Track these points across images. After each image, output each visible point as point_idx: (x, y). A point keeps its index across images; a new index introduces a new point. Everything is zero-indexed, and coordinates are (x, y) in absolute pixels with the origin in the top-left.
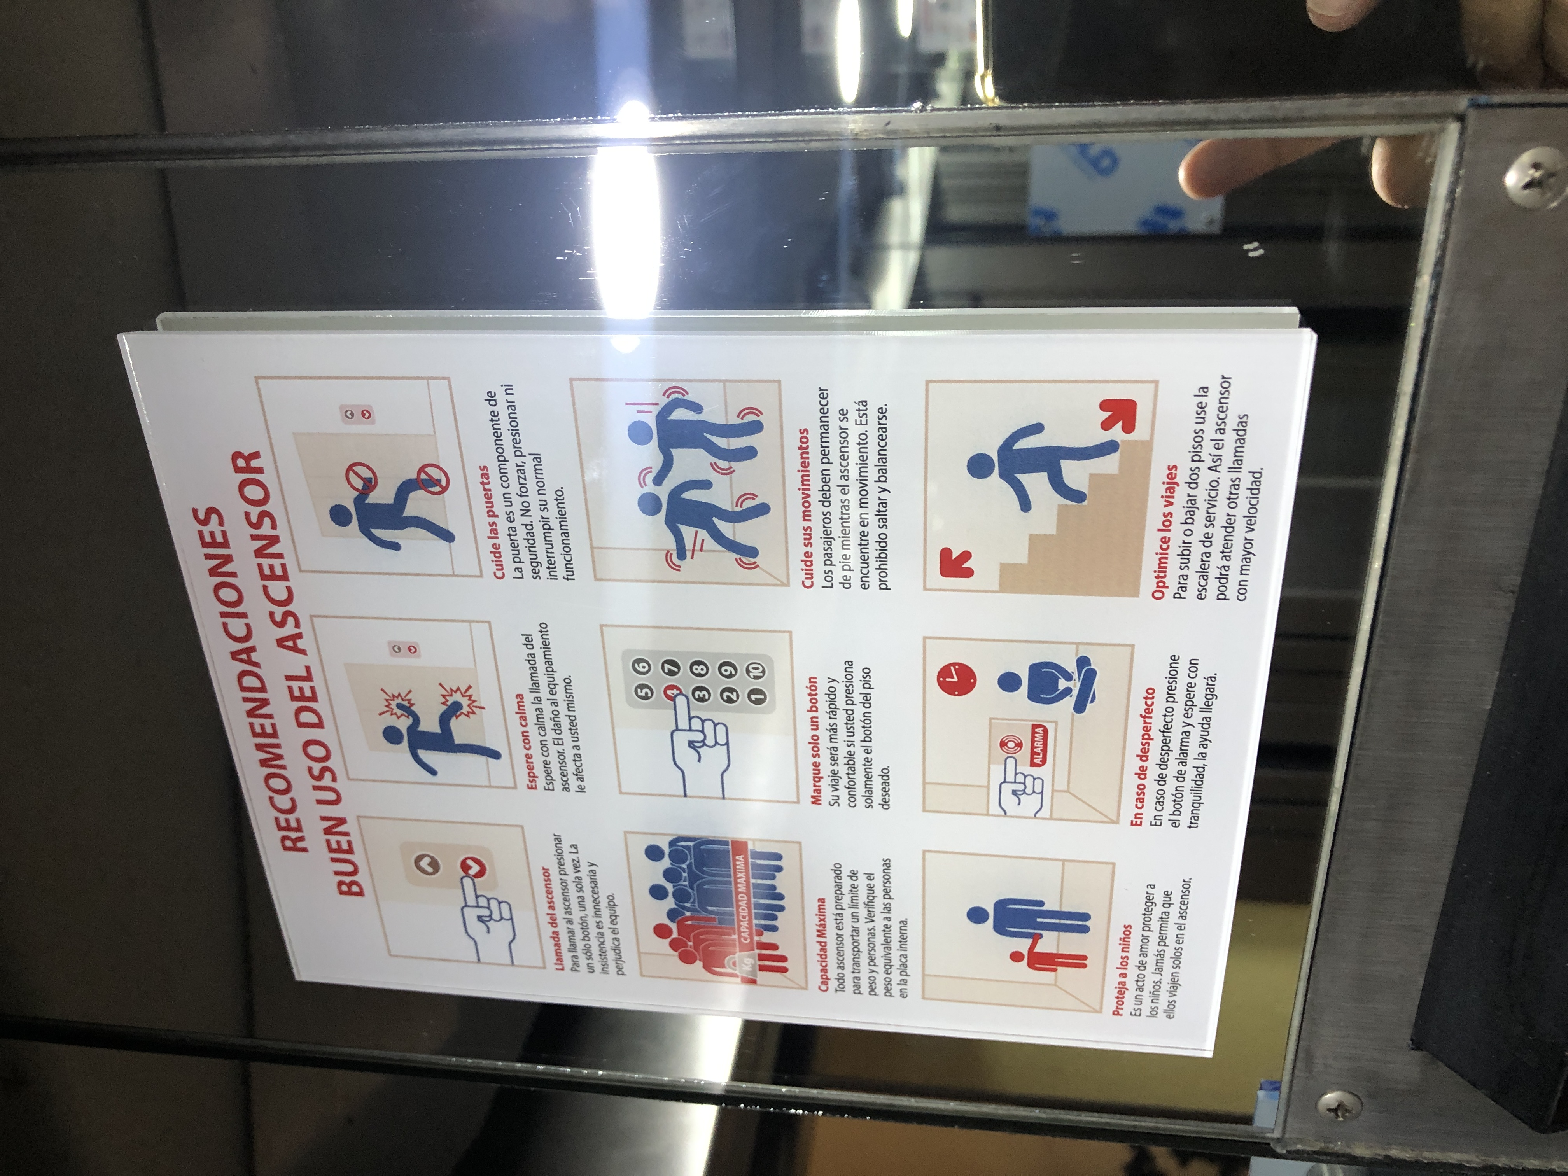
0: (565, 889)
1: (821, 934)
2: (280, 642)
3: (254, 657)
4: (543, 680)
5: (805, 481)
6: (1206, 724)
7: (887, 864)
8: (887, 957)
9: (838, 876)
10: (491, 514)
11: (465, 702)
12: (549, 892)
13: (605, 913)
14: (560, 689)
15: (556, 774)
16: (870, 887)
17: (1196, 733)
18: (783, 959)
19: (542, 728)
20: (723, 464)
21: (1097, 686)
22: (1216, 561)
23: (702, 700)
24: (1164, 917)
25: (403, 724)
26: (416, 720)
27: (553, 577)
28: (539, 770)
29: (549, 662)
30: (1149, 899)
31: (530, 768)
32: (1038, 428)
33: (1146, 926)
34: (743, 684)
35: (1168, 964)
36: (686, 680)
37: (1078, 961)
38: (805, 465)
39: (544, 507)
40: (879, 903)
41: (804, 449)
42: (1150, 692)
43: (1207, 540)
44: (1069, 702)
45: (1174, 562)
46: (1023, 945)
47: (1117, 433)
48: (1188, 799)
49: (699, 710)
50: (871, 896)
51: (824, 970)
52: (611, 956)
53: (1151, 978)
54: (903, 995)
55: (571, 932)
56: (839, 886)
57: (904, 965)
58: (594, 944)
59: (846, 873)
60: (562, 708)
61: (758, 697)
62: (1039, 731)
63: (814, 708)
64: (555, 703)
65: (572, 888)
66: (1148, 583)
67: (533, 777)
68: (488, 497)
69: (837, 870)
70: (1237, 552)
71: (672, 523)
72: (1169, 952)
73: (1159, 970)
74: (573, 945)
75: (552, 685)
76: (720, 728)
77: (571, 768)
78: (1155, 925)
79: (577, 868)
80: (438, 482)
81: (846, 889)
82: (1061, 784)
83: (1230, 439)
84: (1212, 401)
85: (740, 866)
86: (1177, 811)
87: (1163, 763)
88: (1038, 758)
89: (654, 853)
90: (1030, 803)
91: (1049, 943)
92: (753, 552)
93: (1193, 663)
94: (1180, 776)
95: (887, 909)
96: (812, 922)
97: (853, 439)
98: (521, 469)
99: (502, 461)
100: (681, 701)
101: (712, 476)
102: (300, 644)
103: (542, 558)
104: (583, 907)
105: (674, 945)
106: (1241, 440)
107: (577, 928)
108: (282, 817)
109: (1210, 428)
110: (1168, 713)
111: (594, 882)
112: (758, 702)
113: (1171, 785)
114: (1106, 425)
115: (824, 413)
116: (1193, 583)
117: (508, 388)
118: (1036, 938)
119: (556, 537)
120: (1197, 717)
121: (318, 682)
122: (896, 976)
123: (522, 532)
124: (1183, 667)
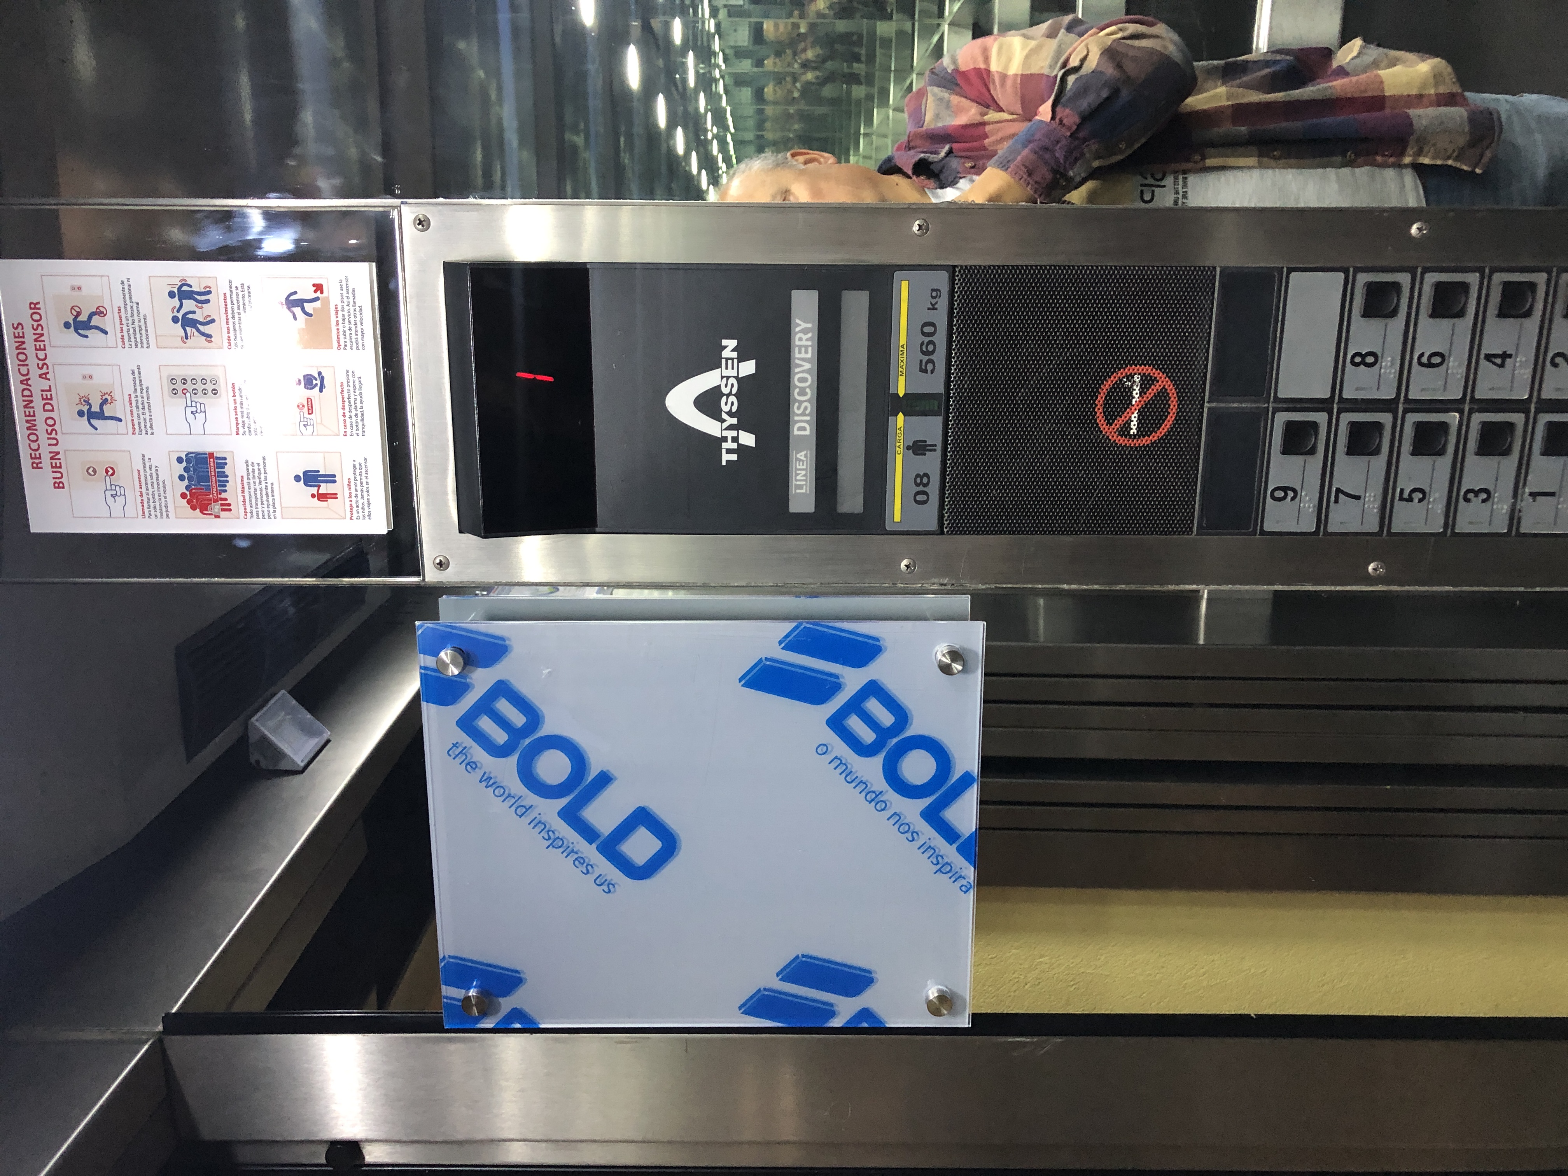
0: (146, 478)
2: (40, 376)
3: (29, 382)
4: (138, 388)
5: (226, 310)
6: (361, 394)
7: (264, 459)
9: (247, 466)
10: (121, 324)
11: (109, 398)
12: (140, 481)
13: (162, 489)
14: (144, 391)
15: (143, 427)
16: (259, 469)
17: (358, 398)
18: (229, 505)
19: (138, 408)
20: (200, 305)
21: (325, 382)
22: (354, 336)
23: (195, 394)
24: (360, 474)
25: (85, 408)
26: (91, 407)
27: (142, 347)
28: (137, 427)
30: (355, 467)
31: (133, 425)
32: (295, 293)
34: (209, 387)
35: (365, 494)
36: (189, 386)
37: (334, 496)
38: (226, 305)
39: (139, 321)
40: (263, 476)
41: (225, 299)
42: (342, 383)
43: (350, 329)
44: (317, 388)
45: (342, 337)
48: (360, 424)
50: (260, 473)
51: (245, 509)
52: (164, 509)
53: (361, 501)
54: (275, 518)
55: (148, 499)
56: (248, 470)
57: (274, 503)
58: (157, 504)
59: (250, 464)
61: (215, 392)
62: (309, 400)
64: (142, 397)
65: (149, 478)
66: (335, 345)
67: (134, 429)
68: (120, 318)
69: (247, 462)
70: (359, 333)
71: (183, 327)
74: (149, 505)
75: (142, 390)
76: (202, 406)
77: (148, 425)
78: (358, 477)
80: (103, 312)
81: (250, 471)
82: (319, 421)
83: (351, 295)
84: (344, 284)
85: (212, 464)
86: (357, 430)
87: (350, 411)
88: (310, 411)
89: (180, 460)
90: (310, 428)
92: (210, 336)
93: (353, 373)
94: (356, 415)
95: (266, 479)
96: (239, 486)
97: (240, 296)
98: (132, 307)
99: (126, 305)
100: (188, 394)
102: (48, 376)
103: (139, 340)
105: (188, 502)
106: (354, 296)
107: (150, 497)
108: (33, 453)
109: (345, 292)
110: (349, 391)
111: (157, 475)
112: (215, 394)
114: (315, 292)
115: (231, 287)
116: (348, 344)
117: (128, 280)
118: (319, 486)
119: (144, 332)
120: (358, 392)
121: (53, 392)
122: (271, 509)
123: (132, 331)
124: (350, 373)
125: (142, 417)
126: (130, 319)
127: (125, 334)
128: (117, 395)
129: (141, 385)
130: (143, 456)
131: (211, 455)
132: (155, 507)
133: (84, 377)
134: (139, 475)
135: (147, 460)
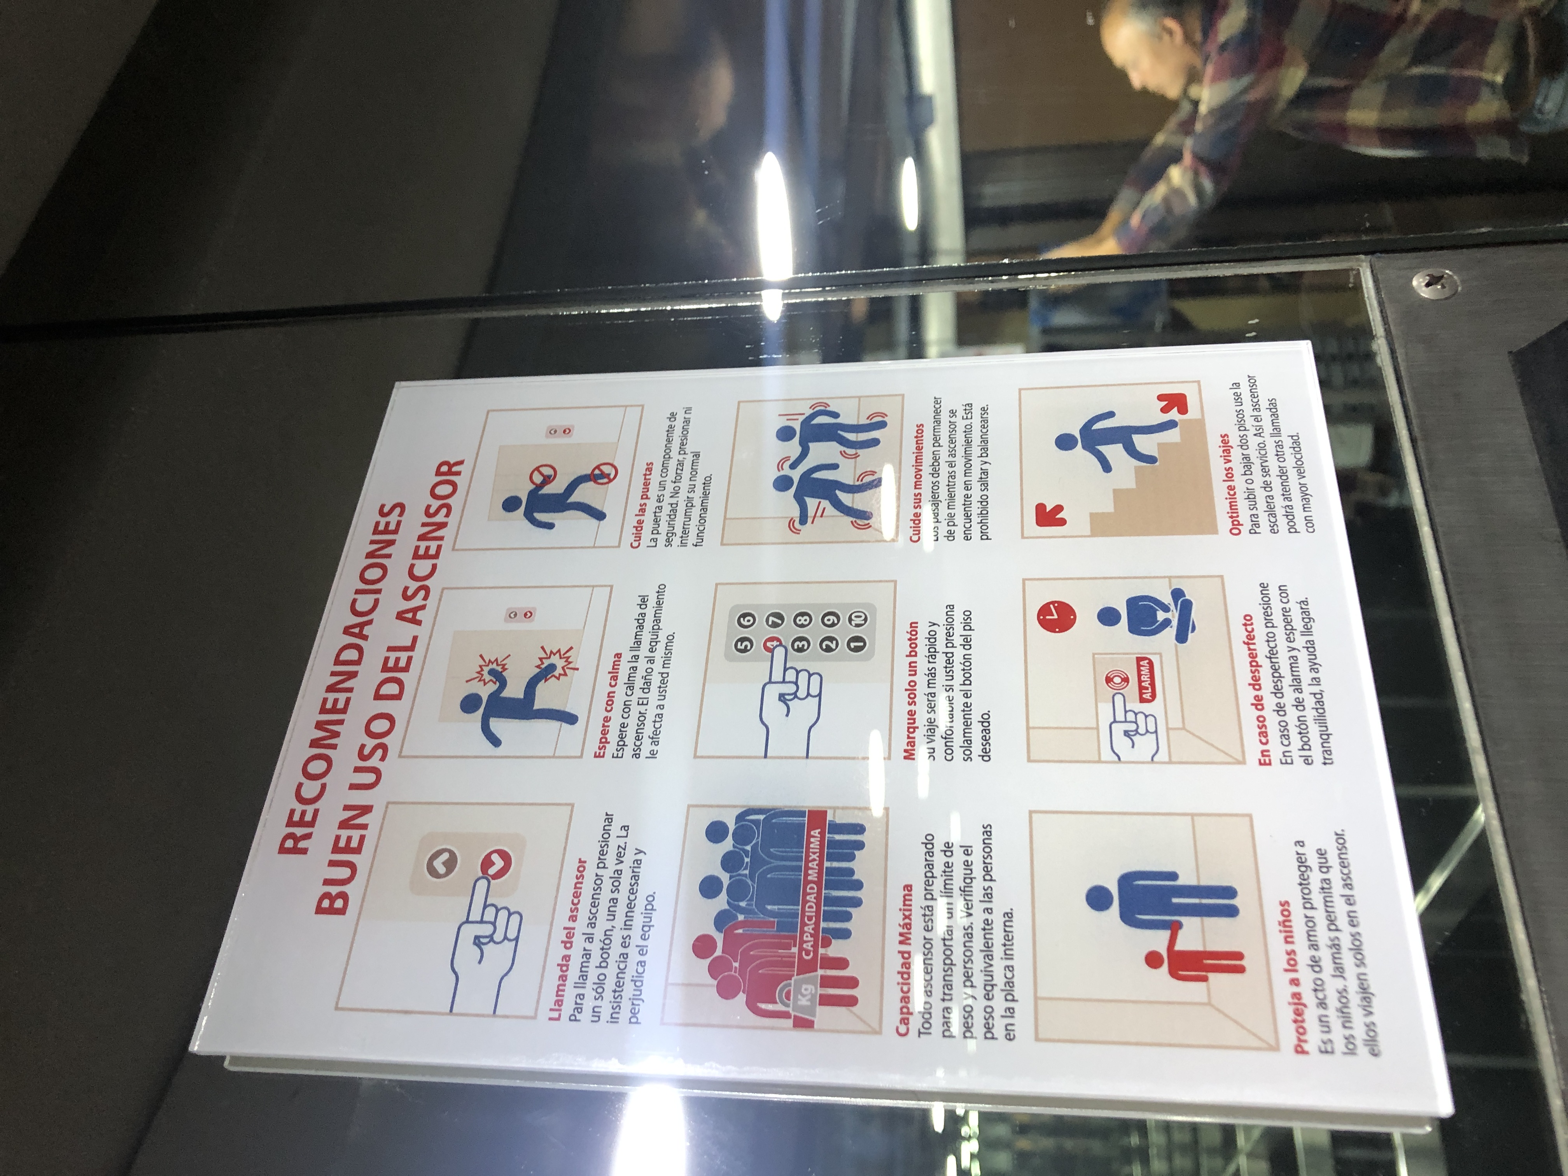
0: (598, 888)
4: (646, 637)
7: (987, 831)
8: (988, 972)
10: (644, 496)
11: (560, 663)
12: (577, 895)
13: (638, 920)
14: (661, 648)
15: (630, 739)
18: (852, 983)
23: (800, 650)
24: (1326, 887)
26: (503, 683)
27: (683, 544)
28: (613, 736)
30: (1302, 862)
31: (604, 733)
32: (1111, 414)
44: (1170, 633)
46: (1158, 940)
47: (1174, 414)
49: (798, 661)
55: (587, 954)
57: (1010, 983)
58: (611, 972)
59: (939, 846)
61: (857, 644)
65: (607, 885)
67: (604, 742)
68: (646, 485)
69: (929, 842)
71: (799, 499)
73: (1339, 972)
75: (654, 642)
76: (815, 679)
78: (1317, 899)
80: (608, 476)
82: (1175, 722)
83: (1266, 415)
85: (815, 843)
88: (1147, 693)
89: (716, 832)
95: (988, 895)
98: (681, 464)
99: (667, 457)
100: (779, 652)
101: (840, 460)
103: (678, 530)
104: (612, 915)
106: (1275, 415)
107: (595, 948)
112: (858, 649)
114: (1164, 410)
115: (937, 412)
116: (1264, 519)
118: (1175, 928)
119: (696, 512)
123: (667, 509)
124: (1274, 593)
125: (635, 710)
126: (670, 487)
127: (649, 518)
128: (583, 659)
129: (656, 630)
130: (609, 818)
131: (817, 817)
132: (600, 983)
133: (512, 615)
134: (580, 877)
135: (615, 830)
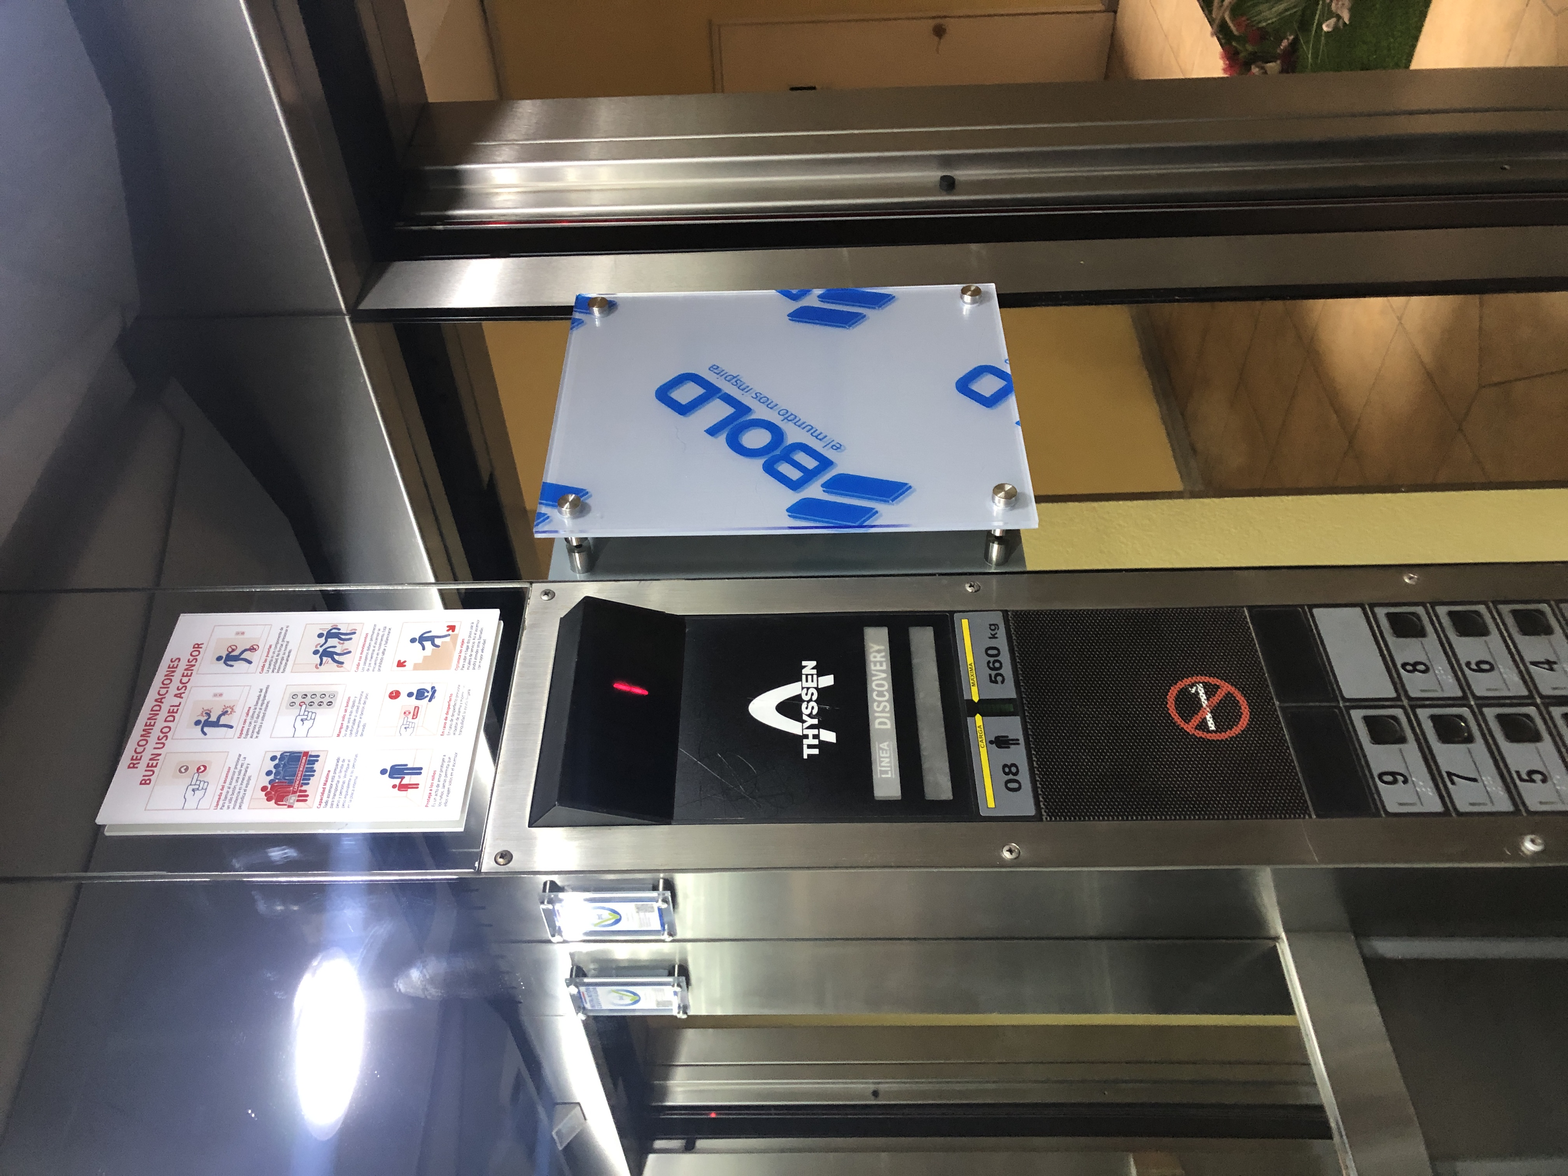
1: (325, 784)
29: (265, 696)
33: (441, 771)
60: (263, 711)
63: (347, 706)
72: (448, 780)
79: (242, 766)
91: (407, 780)
113: (455, 721)
